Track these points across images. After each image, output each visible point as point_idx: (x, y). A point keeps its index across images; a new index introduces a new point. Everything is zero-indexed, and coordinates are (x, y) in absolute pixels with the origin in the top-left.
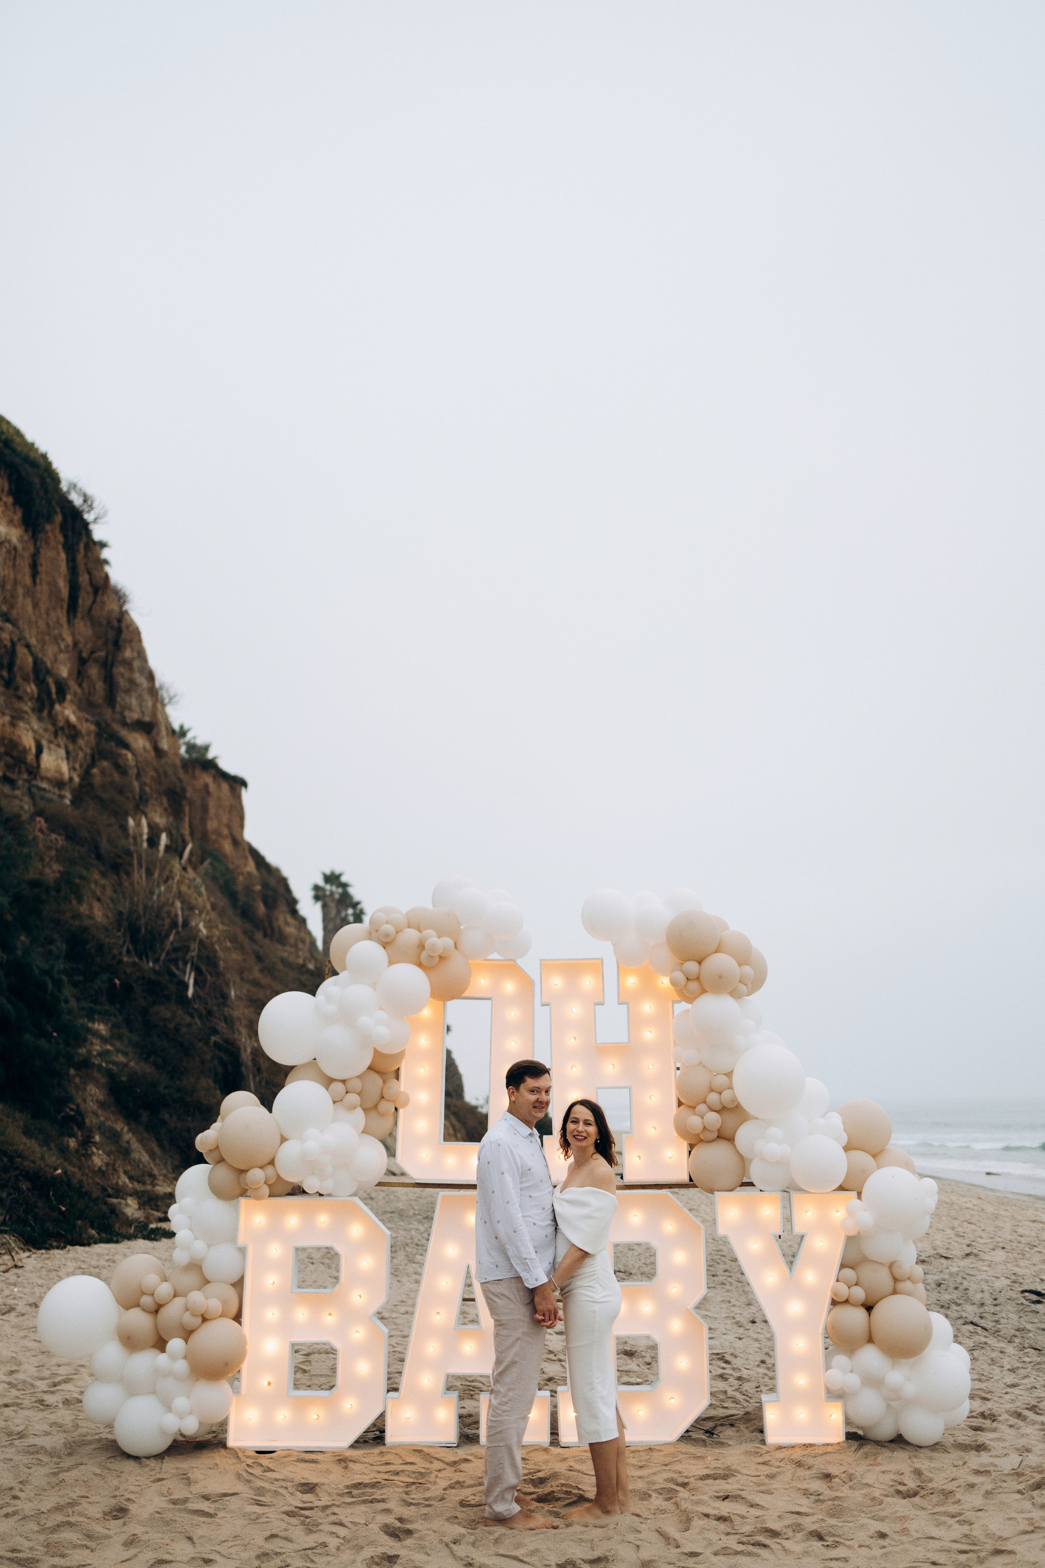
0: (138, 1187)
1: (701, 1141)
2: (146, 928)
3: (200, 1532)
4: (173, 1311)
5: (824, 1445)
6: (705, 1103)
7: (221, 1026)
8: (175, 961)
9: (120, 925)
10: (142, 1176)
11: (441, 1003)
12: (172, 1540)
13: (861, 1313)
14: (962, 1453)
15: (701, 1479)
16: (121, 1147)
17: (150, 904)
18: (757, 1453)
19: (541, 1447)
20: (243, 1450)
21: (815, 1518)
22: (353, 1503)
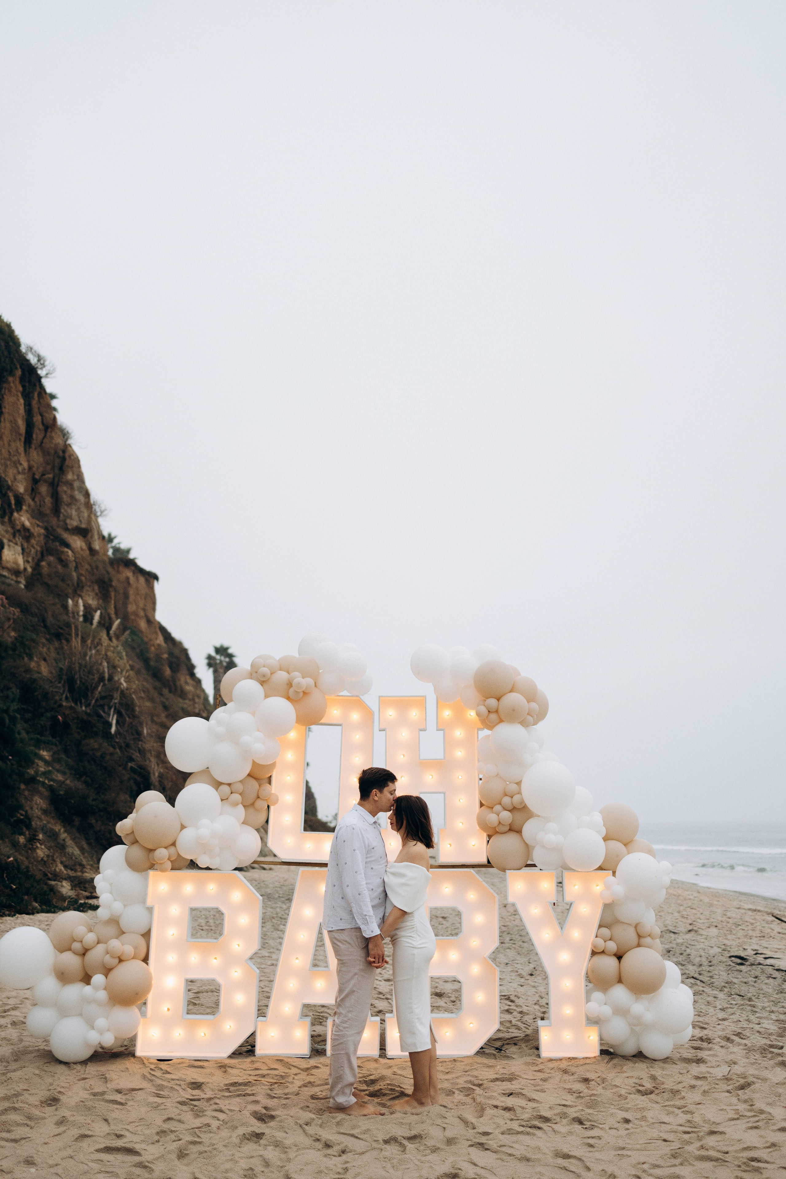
0: (71, 873)
1: (497, 832)
2: (81, 681)
3: (114, 1115)
4: (97, 954)
5: (583, 1058)
6: (500, 804)
7: (136, 755)
8: (102, 706)
9: (61, 678)
10: (74, 865)
11: (304, 727)
12: (93, 1121)
13: (614, 961)
14: (686, 1065)
15: (492, 1081)
16: (59, 843)
17: (84, 663)
18: (534, 1064)
19: (373, 1059)
20: (148, 1058)
21: (577, 1109)
22: (230, 1096)
